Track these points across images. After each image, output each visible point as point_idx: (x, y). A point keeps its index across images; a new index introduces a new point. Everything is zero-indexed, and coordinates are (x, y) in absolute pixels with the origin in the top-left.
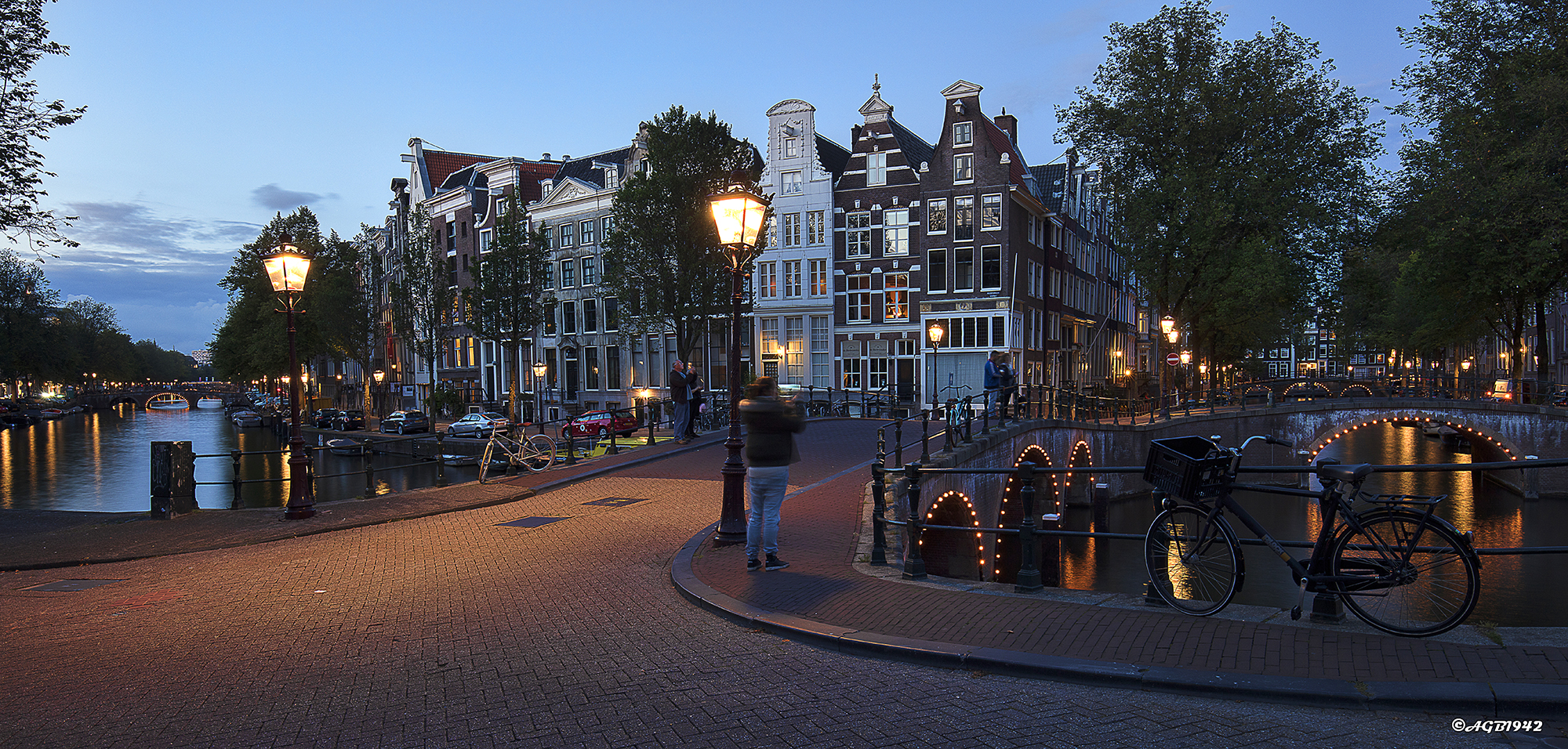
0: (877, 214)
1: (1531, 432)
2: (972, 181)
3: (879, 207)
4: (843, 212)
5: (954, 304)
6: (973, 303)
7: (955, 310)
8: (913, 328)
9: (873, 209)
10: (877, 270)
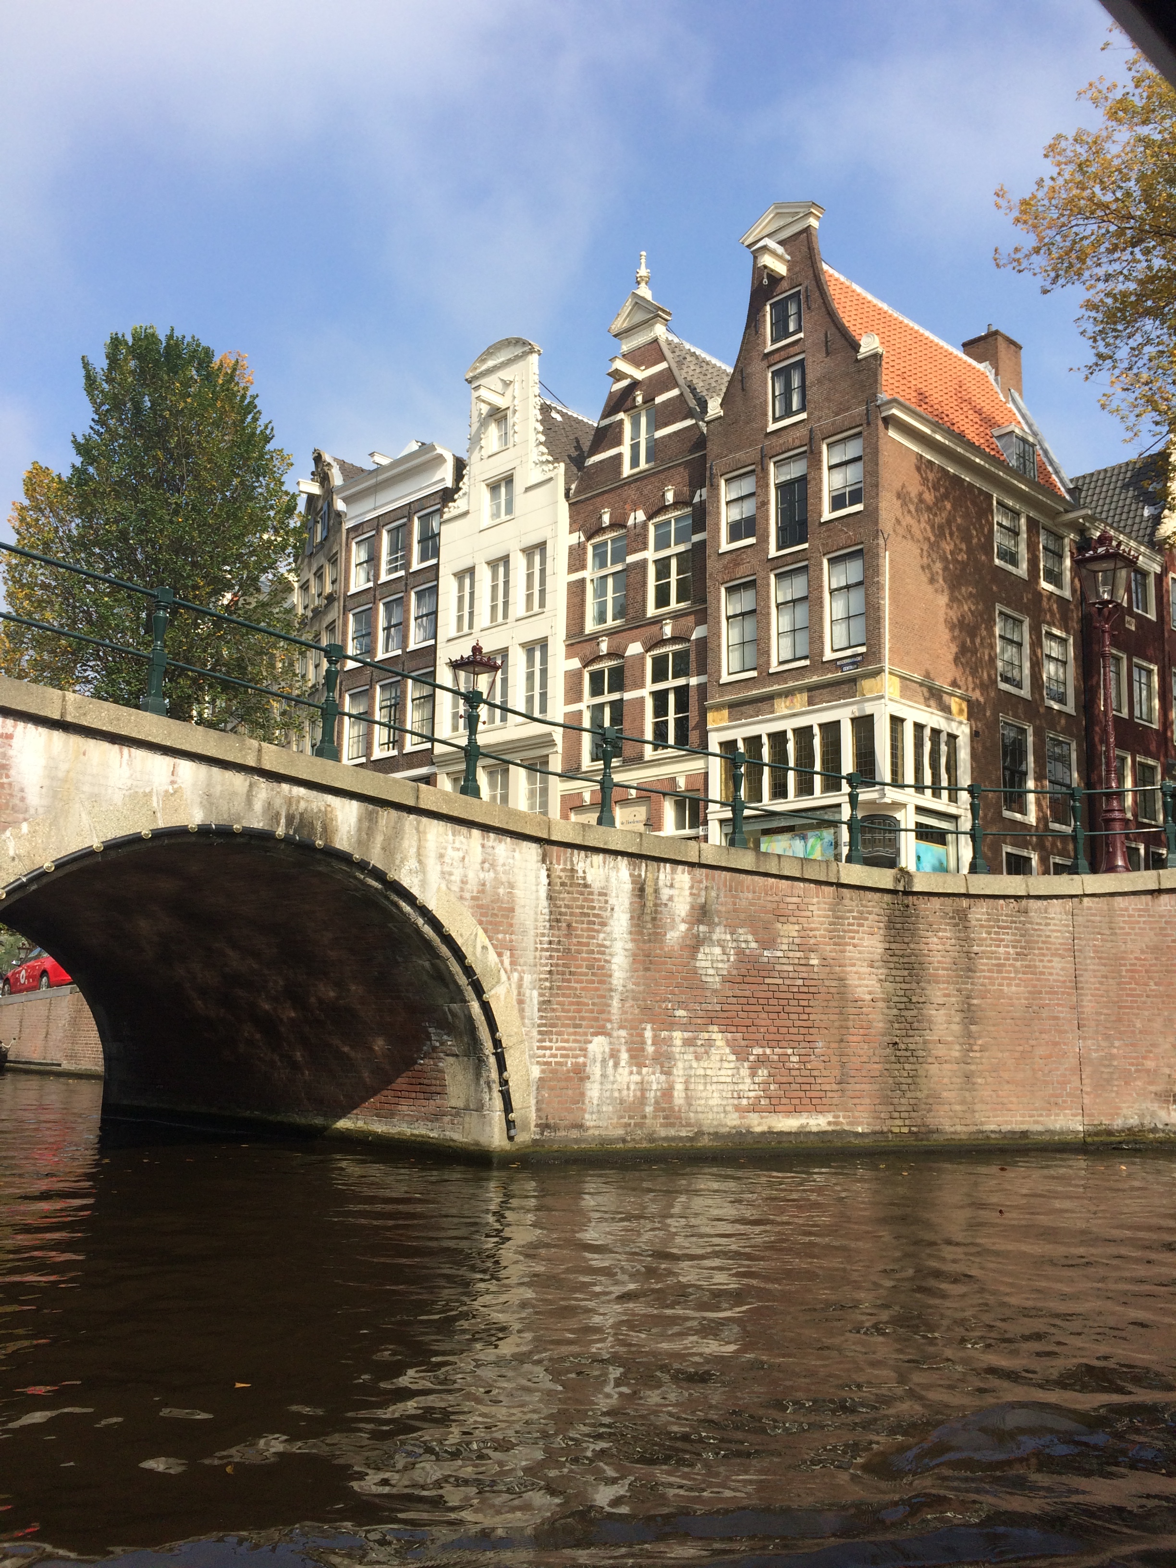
0: (637, 531)
2: (803, 416)
3: (641, 516)
4: (583, 539)
5: (769, 698)
6: (811, 689)
7: (773, 712)
8: (696, 765)
9: (630, 522)
10: (635, 648)
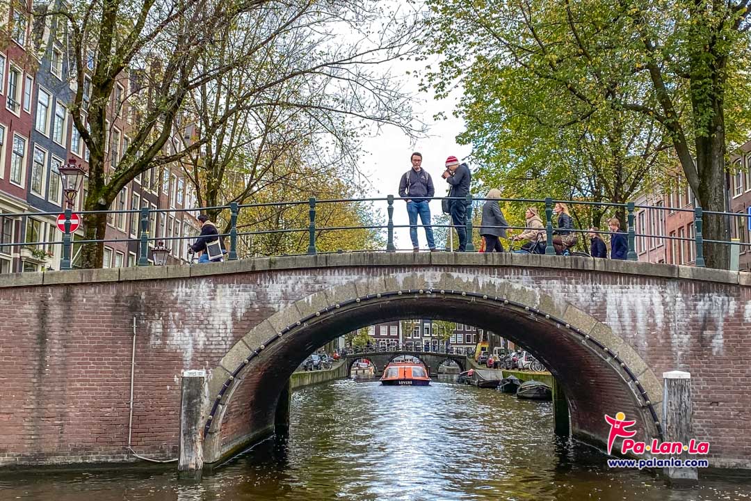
1: (667, 322)
